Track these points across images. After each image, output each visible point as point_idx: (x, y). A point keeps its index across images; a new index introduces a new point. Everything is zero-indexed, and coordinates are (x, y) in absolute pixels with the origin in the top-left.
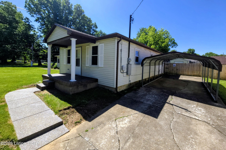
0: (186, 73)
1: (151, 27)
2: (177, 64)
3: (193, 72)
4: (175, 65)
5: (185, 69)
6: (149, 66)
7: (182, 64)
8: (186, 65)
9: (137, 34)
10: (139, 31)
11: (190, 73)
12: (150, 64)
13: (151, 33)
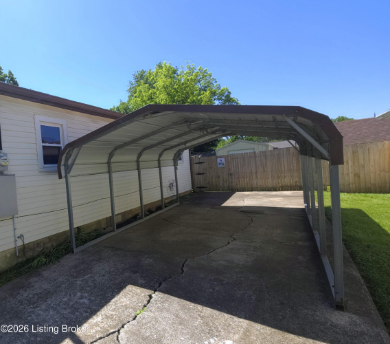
0: (260, 183)
1: (160, 66)
2: (226, 157)
3: (278, 177)
4: (223, 160)
5: (254, 171)
6: (107, 175)
7: (243, 156)
8: (255, 157)
9: (130, 90)
10: (133, 81)
11: (270, 180)
12: (109, 168)
13: (160, 83)
